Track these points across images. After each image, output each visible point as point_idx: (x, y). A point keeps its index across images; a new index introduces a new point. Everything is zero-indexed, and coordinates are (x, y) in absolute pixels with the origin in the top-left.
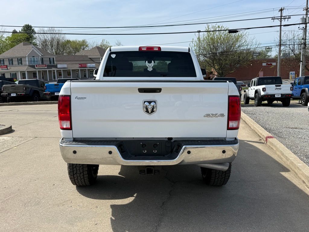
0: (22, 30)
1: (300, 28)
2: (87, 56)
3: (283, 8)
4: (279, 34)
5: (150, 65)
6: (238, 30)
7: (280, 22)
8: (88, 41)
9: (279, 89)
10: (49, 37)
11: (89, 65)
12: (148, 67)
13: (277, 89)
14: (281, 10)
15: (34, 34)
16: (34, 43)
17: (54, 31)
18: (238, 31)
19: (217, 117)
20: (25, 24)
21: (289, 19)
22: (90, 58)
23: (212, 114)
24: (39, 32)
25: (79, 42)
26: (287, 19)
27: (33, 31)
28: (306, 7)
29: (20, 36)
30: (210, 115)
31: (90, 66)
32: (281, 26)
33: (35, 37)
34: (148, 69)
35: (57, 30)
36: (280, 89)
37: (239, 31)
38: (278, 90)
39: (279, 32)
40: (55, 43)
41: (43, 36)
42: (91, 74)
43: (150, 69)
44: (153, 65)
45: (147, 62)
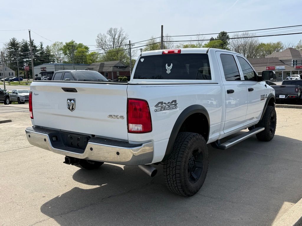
0: (218, 37)
2: (277, 58)
5: (169, 68)
8: (283, 42)
10: (242, 41)
11: (277, 67)
12: (167, 69)
15: (228, 40)
16: (227, 48)
17: (248, 35)
19: (118, 118)
20: (221, 31)
22: (280, 60)
23: (114, 116)
24: (233, 37)
25: (274, 44)
27: (228, 38)
29: (215, 43)
30: (113, 116)
31: (279, 68)
33: (229, 43)
34: (167, 72)
35: (250, 34)
40: (247, 48)
41: (236, 42)
42: (279, 76)
43: (168, 72)
44: (171, 68)
45: (167, 64)
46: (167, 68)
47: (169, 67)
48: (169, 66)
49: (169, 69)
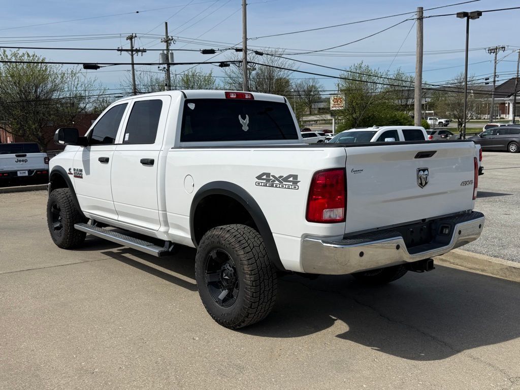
1: (160, 68)
3: (134, 35)
4: (131, 76)
5: (245, 122)
6: (99, 65)
7: (130, 56)
9: (23, 161)
12: (243, 124)
13: (20, 161)
14: (131, 38)
18: (99, 67)
21: (144, 53)
26: (141, 53)
28: (165, 37)
32: (133, 64)
34: (243, 128)
36: (26, 161)
37: (101, 67)
38: (22, 163)
39: (131, 72)
43: (245, 128)
44: (248, 122)
45: (240, 116)
46: (241, 122)
47: (244, 120)
48: (244, 118)
49: (245, 124)
